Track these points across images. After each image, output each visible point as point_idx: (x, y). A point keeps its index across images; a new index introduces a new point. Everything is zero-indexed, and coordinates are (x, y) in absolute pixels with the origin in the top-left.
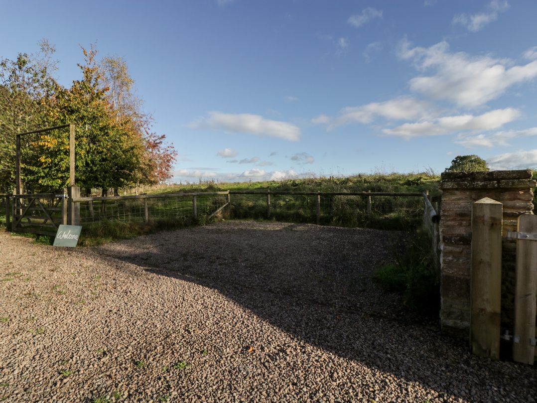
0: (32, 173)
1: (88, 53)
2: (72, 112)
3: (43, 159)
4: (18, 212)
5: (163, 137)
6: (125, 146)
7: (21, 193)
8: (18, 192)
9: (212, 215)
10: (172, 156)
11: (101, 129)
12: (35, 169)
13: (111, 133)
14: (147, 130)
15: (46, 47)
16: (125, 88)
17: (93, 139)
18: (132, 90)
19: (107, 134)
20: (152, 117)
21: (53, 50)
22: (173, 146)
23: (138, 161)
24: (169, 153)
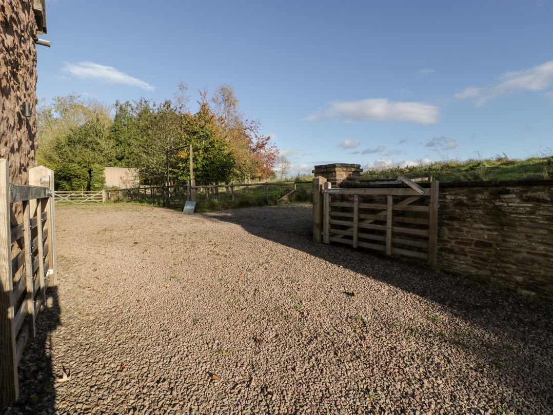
0: (175, 173)
1: (203, 93)
2: (195, 133)
3: (180, 165)
4: (168, 196)
5: (269, 138)
6: (226, 152)
7: (169, 185)
8: (168, 184)
9: (281, 199)
10: (275, 154)
11: (210, 143)
12: (176, 170)
13: (216, 146)
14: (256, 133)
15: (182, 87)
16: (232, 107)
17: (206, 150)
18: (237, 107)
19: (213, 146)
20: (260, 123)
21: (186, 88)
22: (276, 145)
23: (234, 162)
24: (272, 152)
